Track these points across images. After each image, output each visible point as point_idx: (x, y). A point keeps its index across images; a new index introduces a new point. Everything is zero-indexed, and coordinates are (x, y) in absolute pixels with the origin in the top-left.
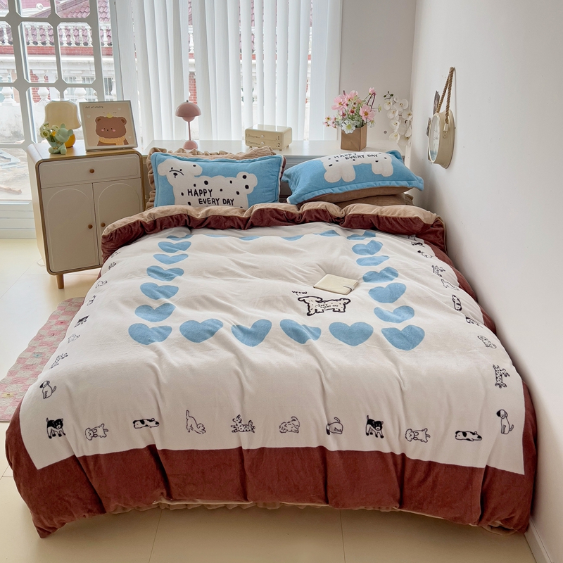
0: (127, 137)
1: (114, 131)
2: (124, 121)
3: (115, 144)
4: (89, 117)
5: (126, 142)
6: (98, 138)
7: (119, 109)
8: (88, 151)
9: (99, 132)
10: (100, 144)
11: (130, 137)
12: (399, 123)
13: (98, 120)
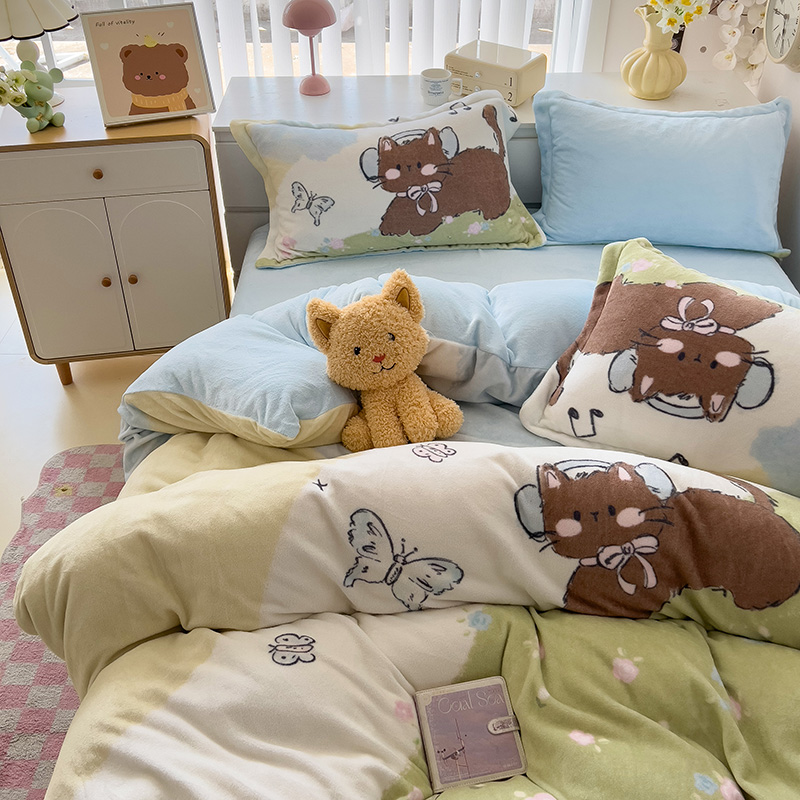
0: (192, 90)
1: (162, 77)
2: (181, 52)
3: (166, 109)
4: (105, 46)
5: (190, 104)
6: (129, 98)
7: (170, 25)
8: (110, 128)
9: (129, 83)
10: (135, 110)
11: (198, 91)
12: (739, 33)
13: (126, 53)
